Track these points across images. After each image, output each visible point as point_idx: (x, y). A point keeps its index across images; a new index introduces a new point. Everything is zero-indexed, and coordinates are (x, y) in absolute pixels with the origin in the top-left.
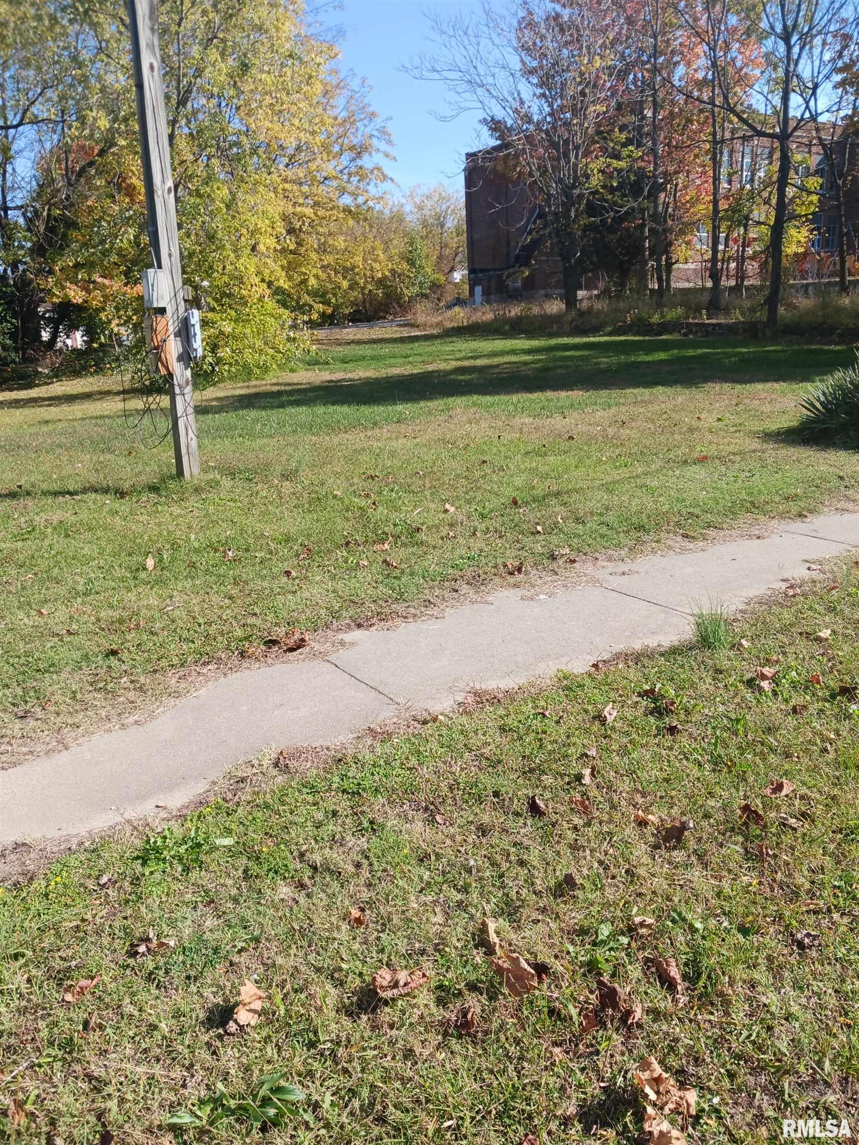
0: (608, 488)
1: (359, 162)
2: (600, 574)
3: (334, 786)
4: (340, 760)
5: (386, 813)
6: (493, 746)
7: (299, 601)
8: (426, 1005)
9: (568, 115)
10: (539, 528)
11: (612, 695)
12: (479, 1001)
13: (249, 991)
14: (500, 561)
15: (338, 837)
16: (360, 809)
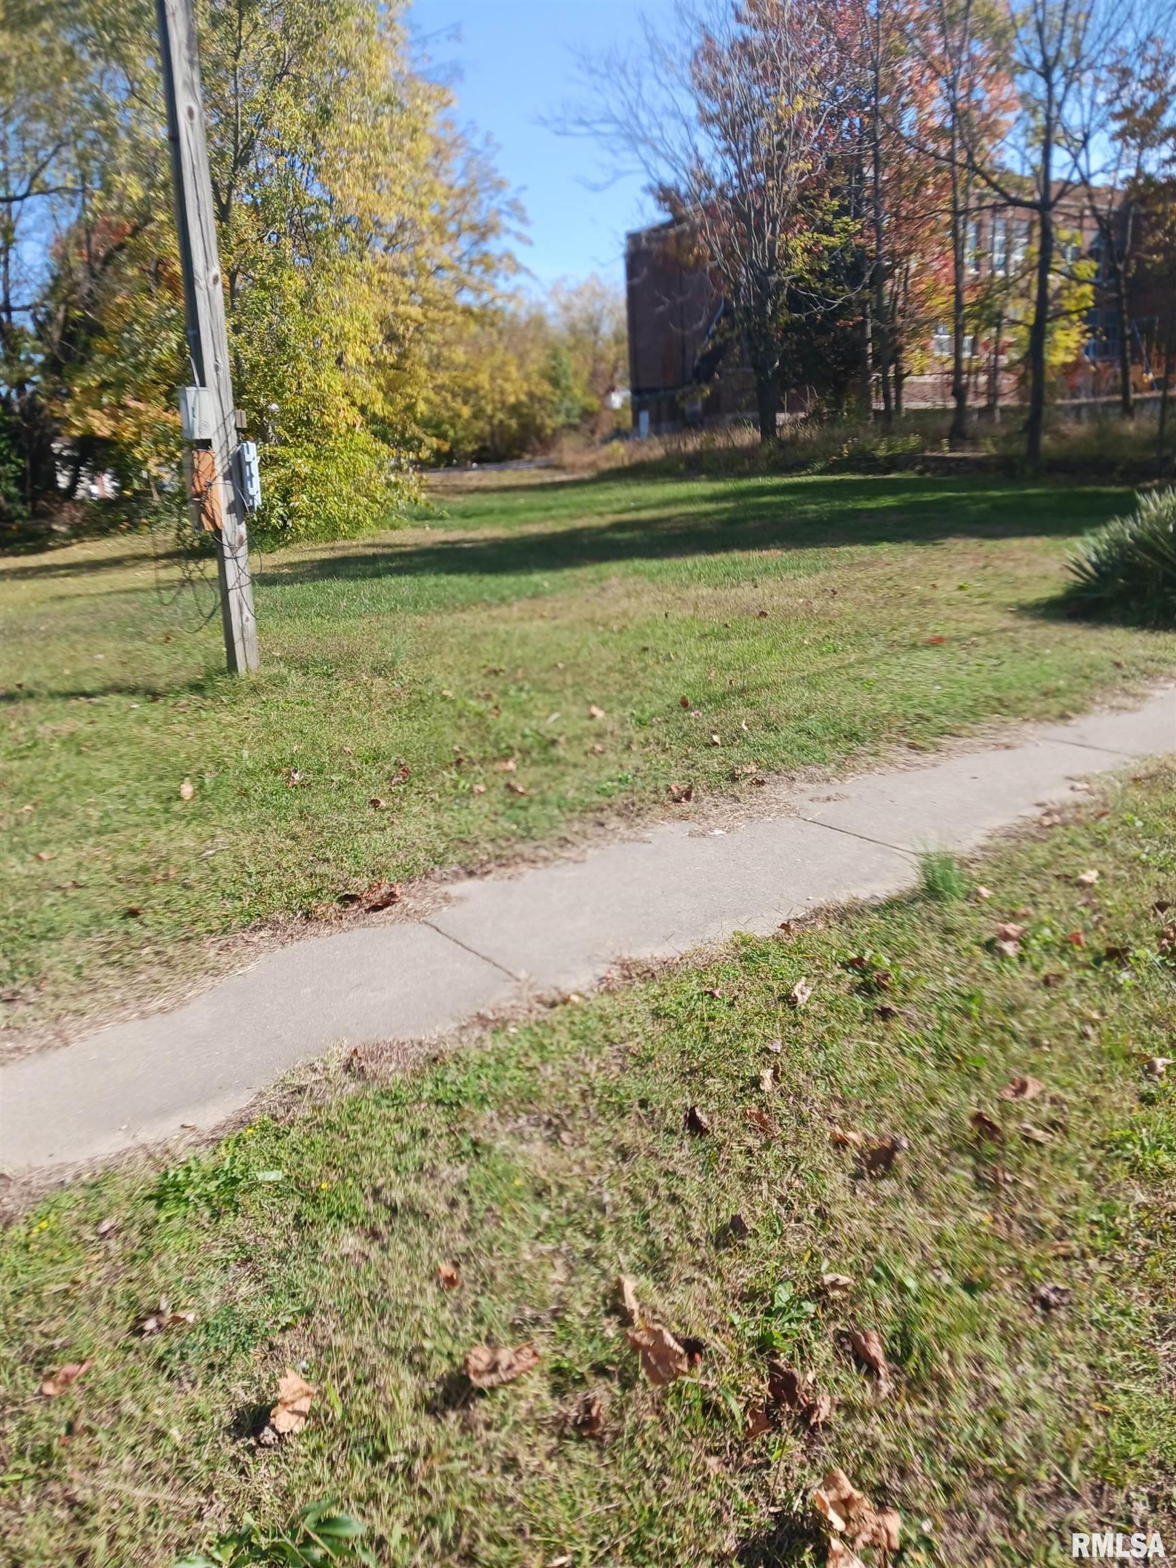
0: (811, 683)
1: (485, 247)
2: (798, 800)
3: (425, 1095)
4: (435, 1060)
5: (495, 1130)
6: (641, 1038)
7: (389, 840)
8: (537, 1396)
9: (761, 176)
10: (716, 738)
11: (807, 966)
12: (608, 1390)
13: (291, 1384)
14: (661, 784)
15: (427, 1165)
16: (458, 1126)
